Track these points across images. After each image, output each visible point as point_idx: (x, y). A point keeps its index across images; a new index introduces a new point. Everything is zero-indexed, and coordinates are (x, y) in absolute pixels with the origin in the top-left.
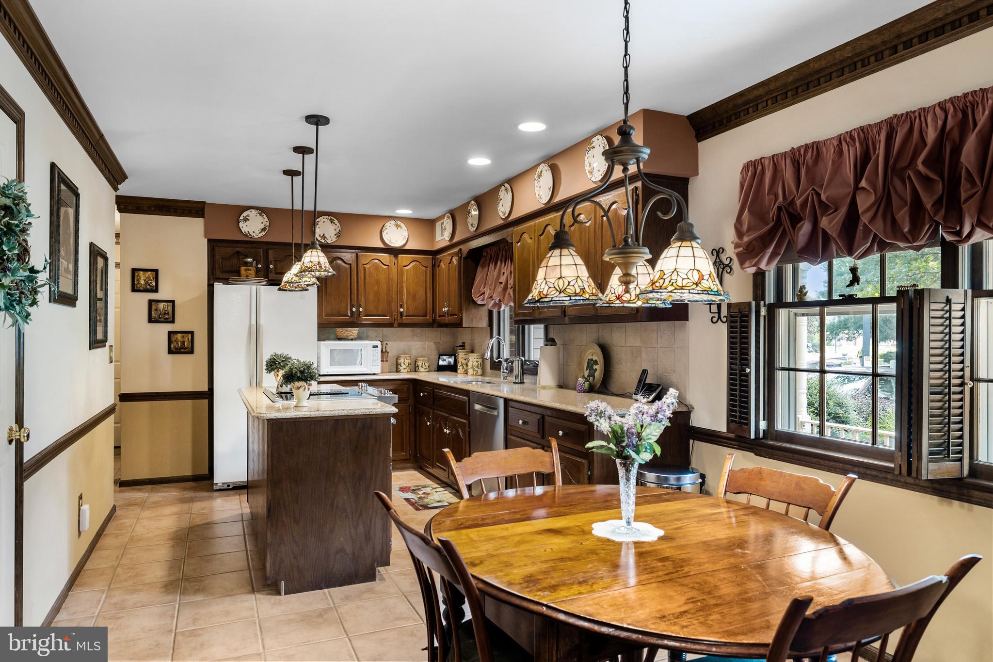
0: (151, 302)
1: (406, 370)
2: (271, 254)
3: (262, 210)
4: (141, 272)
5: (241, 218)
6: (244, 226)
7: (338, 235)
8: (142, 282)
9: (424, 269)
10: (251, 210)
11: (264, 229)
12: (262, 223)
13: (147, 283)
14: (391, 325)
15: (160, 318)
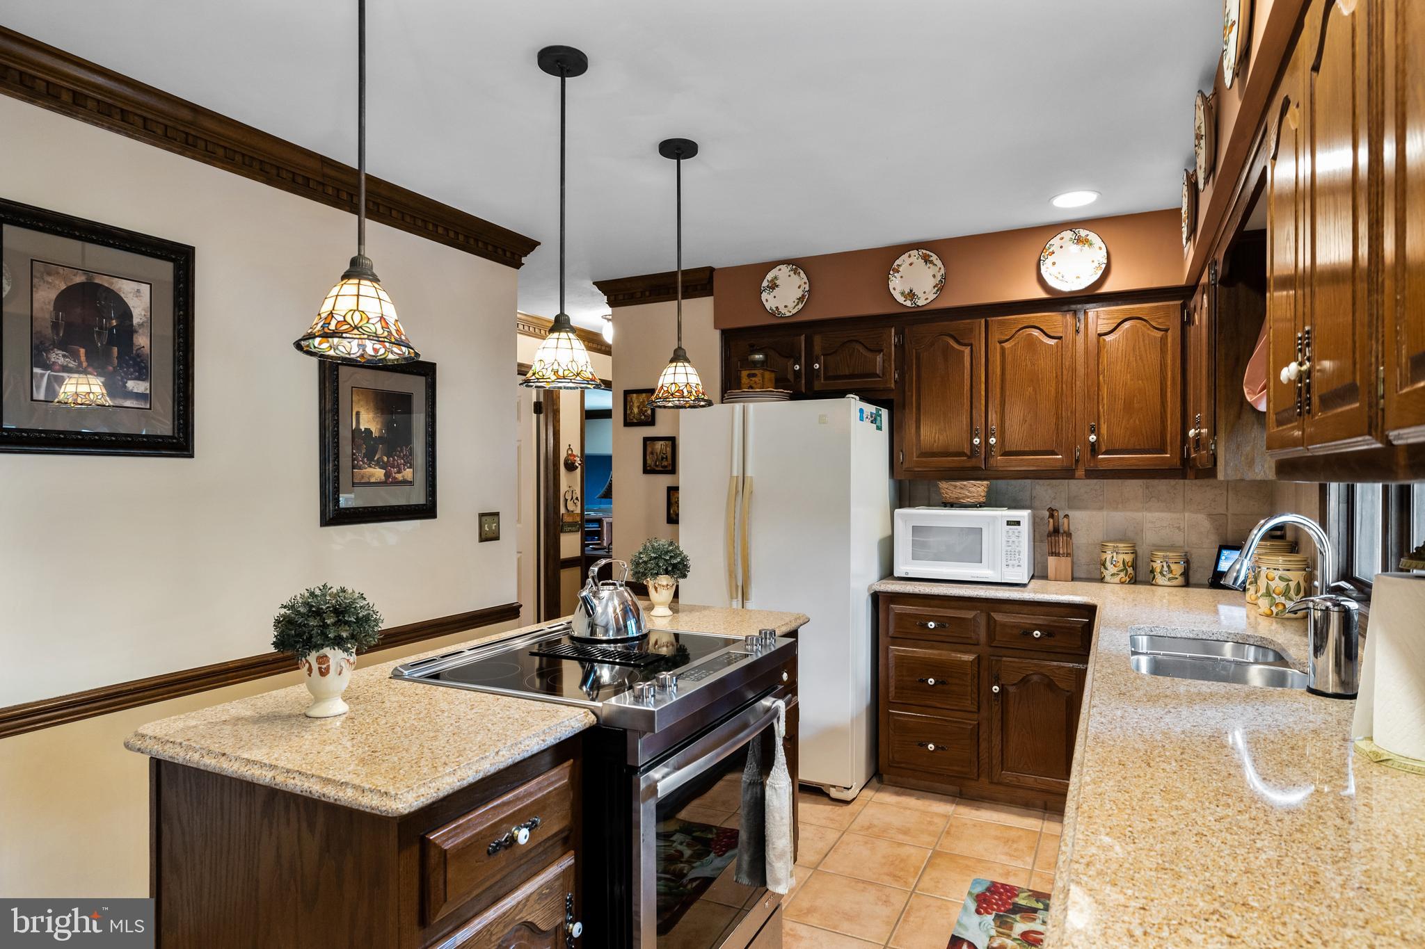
0: (646, 440)
1: (1117, 579)
2: (818, 340)
3: (797, 264)
4: (635, 395)
5: (765, 284)
6: (770, 297)
7: (941, 288)
8: (636, 410)
9: (1159, 334)
10: (778, 268)
11: (801, 299)
12: (799, 287)
13: (641, 412)
14: (1067, 473)
15: (657, 466)
